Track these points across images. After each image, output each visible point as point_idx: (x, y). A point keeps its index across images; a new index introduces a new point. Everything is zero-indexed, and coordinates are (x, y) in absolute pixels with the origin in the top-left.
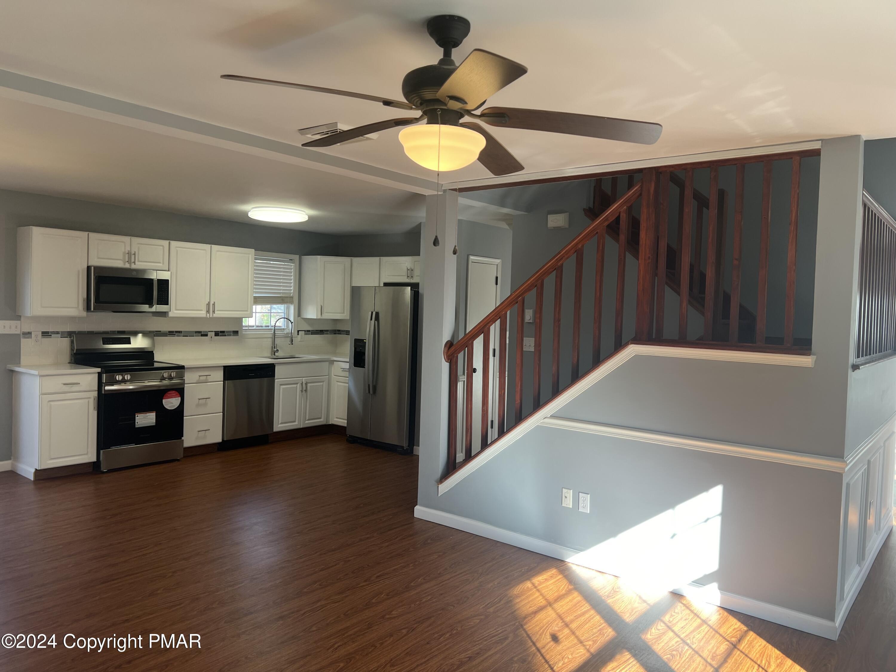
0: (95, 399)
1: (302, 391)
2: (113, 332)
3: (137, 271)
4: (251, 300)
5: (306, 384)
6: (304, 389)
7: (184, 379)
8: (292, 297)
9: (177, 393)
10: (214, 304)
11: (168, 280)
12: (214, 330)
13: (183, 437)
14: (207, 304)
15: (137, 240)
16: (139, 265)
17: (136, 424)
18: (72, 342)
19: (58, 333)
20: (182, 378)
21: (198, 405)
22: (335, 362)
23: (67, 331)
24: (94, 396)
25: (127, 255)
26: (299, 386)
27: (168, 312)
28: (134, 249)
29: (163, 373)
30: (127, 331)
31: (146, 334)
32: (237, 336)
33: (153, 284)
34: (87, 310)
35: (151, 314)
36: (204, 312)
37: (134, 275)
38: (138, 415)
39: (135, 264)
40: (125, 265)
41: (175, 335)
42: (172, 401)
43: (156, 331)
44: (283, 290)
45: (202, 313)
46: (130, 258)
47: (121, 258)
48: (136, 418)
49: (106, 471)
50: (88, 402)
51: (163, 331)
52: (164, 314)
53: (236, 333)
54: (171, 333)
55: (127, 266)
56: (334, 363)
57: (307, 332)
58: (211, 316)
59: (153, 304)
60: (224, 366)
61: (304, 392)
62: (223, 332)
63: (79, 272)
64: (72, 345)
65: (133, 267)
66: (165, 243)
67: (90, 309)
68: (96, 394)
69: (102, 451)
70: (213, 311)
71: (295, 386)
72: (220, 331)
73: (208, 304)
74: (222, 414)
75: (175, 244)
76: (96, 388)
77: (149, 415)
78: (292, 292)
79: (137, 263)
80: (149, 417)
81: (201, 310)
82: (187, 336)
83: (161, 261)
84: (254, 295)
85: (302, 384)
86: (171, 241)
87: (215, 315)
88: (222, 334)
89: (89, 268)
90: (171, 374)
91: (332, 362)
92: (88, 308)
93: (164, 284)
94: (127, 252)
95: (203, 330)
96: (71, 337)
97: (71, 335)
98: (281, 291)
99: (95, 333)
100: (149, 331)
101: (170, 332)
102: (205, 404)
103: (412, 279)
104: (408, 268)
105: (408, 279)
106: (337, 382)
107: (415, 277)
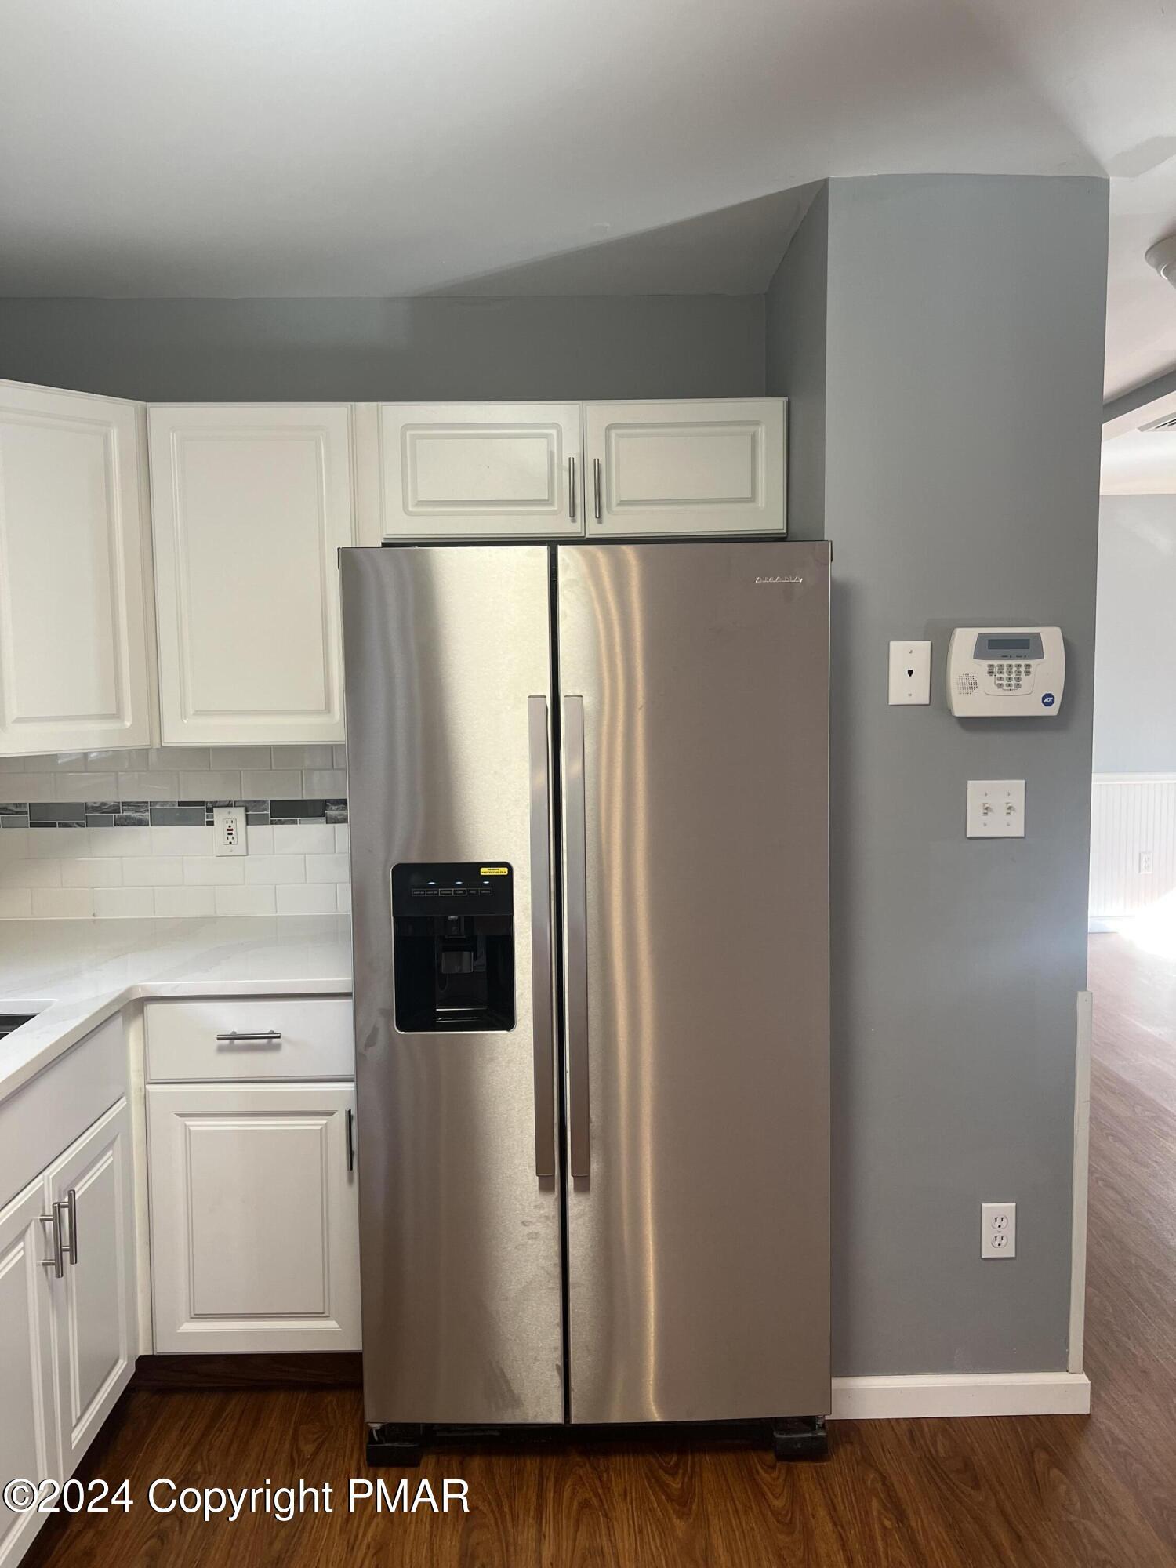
91: (135, 1009)
103: (599, 518)
104: (571, 461)
105: (573, 516)
106: (181, 1115)
107: (615, 508)
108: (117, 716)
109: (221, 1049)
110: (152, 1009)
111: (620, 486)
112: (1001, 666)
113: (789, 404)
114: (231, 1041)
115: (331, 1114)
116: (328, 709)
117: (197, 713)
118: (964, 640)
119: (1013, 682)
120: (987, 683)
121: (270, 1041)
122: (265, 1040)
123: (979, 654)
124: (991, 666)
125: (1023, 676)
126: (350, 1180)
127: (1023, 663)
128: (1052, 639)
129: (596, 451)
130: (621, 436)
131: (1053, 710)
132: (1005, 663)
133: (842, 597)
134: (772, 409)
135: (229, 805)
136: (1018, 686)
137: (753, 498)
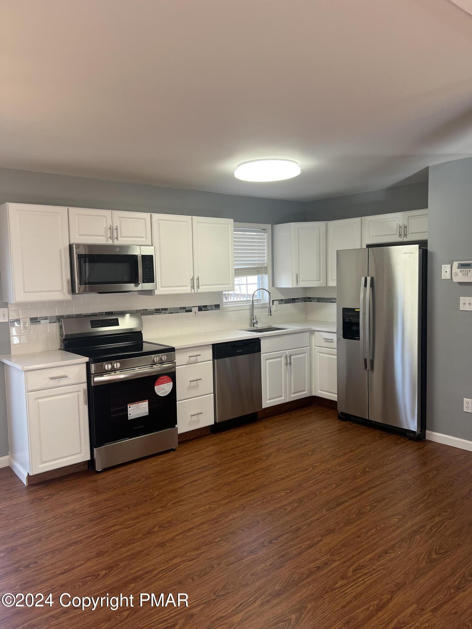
0: (84, 392)
1: (286, 364)
2: (101, 314)
3: (121, 247)
4: (232, 272)
5: (290, 357)
6: (289, 362)
7: (175, 362)
8: (266, 268)
9: (168, 378)
10: (198, 279)
11: (152, 256)
12: (197, 306)
13: (176, 424)
14: (191, 279)
15: (118, 214)
16: (121, 241)
17: (129, 415)
18: (61, 327)
19: (46, 318)
20: (173, 361)
21: (190, 388)
22: (316, 333)
23: (55, 315)
24: (83, 389)
25: (109, 230)
26: (283, 359)
27: (154, 290)
28: (116, 223)
29: (153, 357)
30: (114, 312)
31: (134, 313)
32: (218, 309)
33: (137, 260)
34: (72, 293)
35: (136, 293)
36: (189, 288)
37: (117, 252)
38: (130, 406)
39: (117, 240)
40: (107, 241)
41: (161, 312)
42: (163, 387)
43: (143, 310)
44: (258, 260)
45: (187, 289)
46: (112, 233)
47: (103, 234)
48: (129, 409)
49: (101, 470)
50: (78, 395)
51: (149, 310)
52: (150, 292)
53: (217, 306)
54: (158, 311)
55: (110, 242)
56: (314, 333)
57: (281, 301)
58: (196, 291)
59: (139, 282)
60: (212, 344)
61: (288, 365)
62: (206, 306)
63: (61, 251)
64: (61, 331)
65: (116, 243)
66: (147, 215)
67: (75, 291)
68: (85, 386)
69: (95, 449)
70: (197, 287)
71: (280, 359)
72: (203, 306)
73: (193, 279)
74: (213, 394)
75: (156, 216)
76: (85, 379)
77: (142, 405)
78: (266, 262)
79: (119, 238)
80: (141, 407)
81: (186, 286)
82: (173, 313)
83: (144, 236)
84: (235, 268)
85: (286, 357)
86: (152, 214)
87: (199, 291)
88: (205, 309)
89: (71, 247)
90: (162, 357)
91: (312, 332)
92: (73, 291)
93: (148, 260)
94: (109, 227)
95: (188, 306)
96: (59, 322)
97: (59, 320)
98: (256, 262)
99: (84, 316)
100: (136, 310)
101: (156, 310)
102: (197, 386)
104: (400, 226)
105: (400, 237)
106: (319, 353)
107: (409, 235)
108: (320, 280)
109: (324, 341)
118: (456, 264)
119: (466, 274)
120: (459, 274)
121: (332, 341)
123: (457, 268)
124: (461, 270)
125: (469, 273)
127: (468, 270)
129: (405, 223)
130: (411, 219)
132: (464, 270)
133: (431, 255)
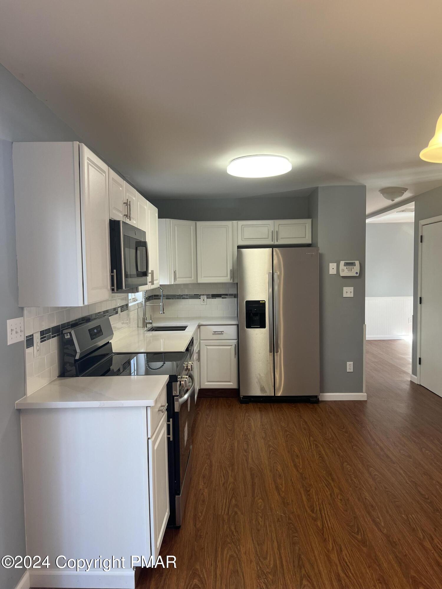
3: (136, 229)
25: (125, 206)
39: (130, 220)
48: (185, 434)
69: (177, 498)
80: (186, 429)
83: (135, 218)
91: (199, 327)
94: (124, 202)
103: (277, 241)
104: (272, 231)
105: (272, 241)
106: (206, 346)
107: (280, 239)
108: (191, 277)
109: (213, 334)
110: (201, 327)
111: (280, 236)
112: (348, 268)
113: (312, 220)
114: (215, 333)
115: (232, 346)
116: (227, 276)
117: (204, 277)
118: (342, 263)
119: (351, 270)
120: (346, 270)
121: (221, 333)
122: (221, 332)
123: (345, 265)
124: (347, 267)
125: (352, 269)
126: (235, 357)
127: (352, 267)
128: (357, 263)
129: (276, 229)
130: (281, 226)
131: (358, 275)
132: (349, 267)
133: (321, 256)
134: (309, 221)
135: (203, 295)
136: (351, 271)
137: (305, 237)
